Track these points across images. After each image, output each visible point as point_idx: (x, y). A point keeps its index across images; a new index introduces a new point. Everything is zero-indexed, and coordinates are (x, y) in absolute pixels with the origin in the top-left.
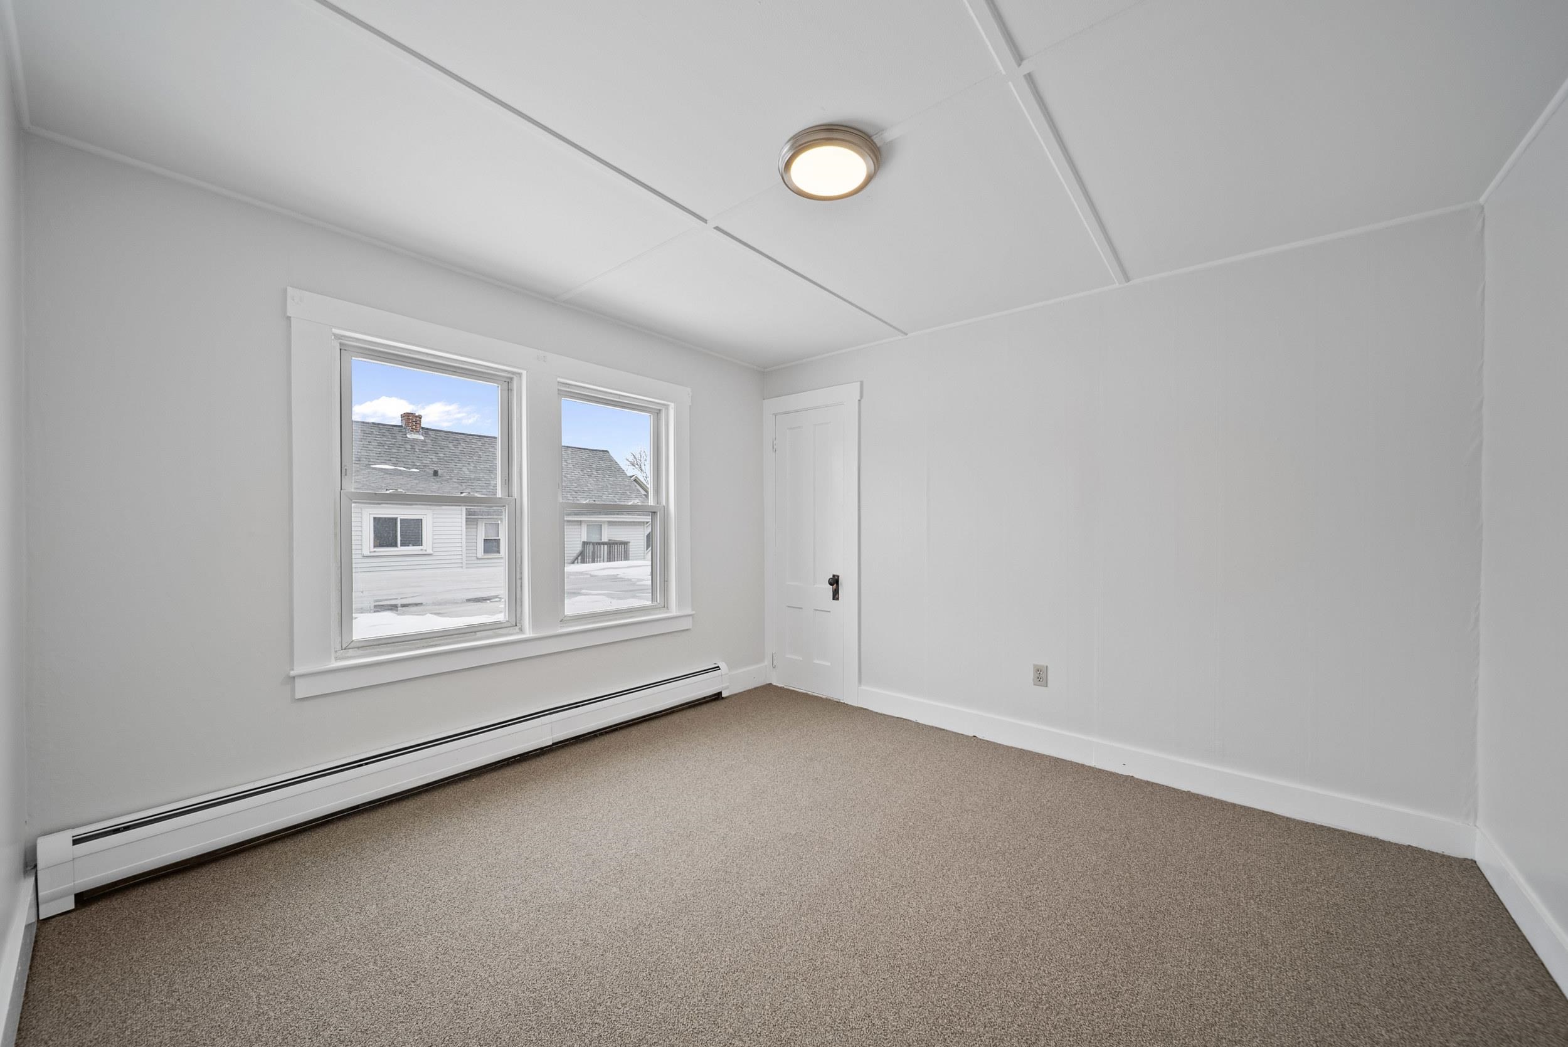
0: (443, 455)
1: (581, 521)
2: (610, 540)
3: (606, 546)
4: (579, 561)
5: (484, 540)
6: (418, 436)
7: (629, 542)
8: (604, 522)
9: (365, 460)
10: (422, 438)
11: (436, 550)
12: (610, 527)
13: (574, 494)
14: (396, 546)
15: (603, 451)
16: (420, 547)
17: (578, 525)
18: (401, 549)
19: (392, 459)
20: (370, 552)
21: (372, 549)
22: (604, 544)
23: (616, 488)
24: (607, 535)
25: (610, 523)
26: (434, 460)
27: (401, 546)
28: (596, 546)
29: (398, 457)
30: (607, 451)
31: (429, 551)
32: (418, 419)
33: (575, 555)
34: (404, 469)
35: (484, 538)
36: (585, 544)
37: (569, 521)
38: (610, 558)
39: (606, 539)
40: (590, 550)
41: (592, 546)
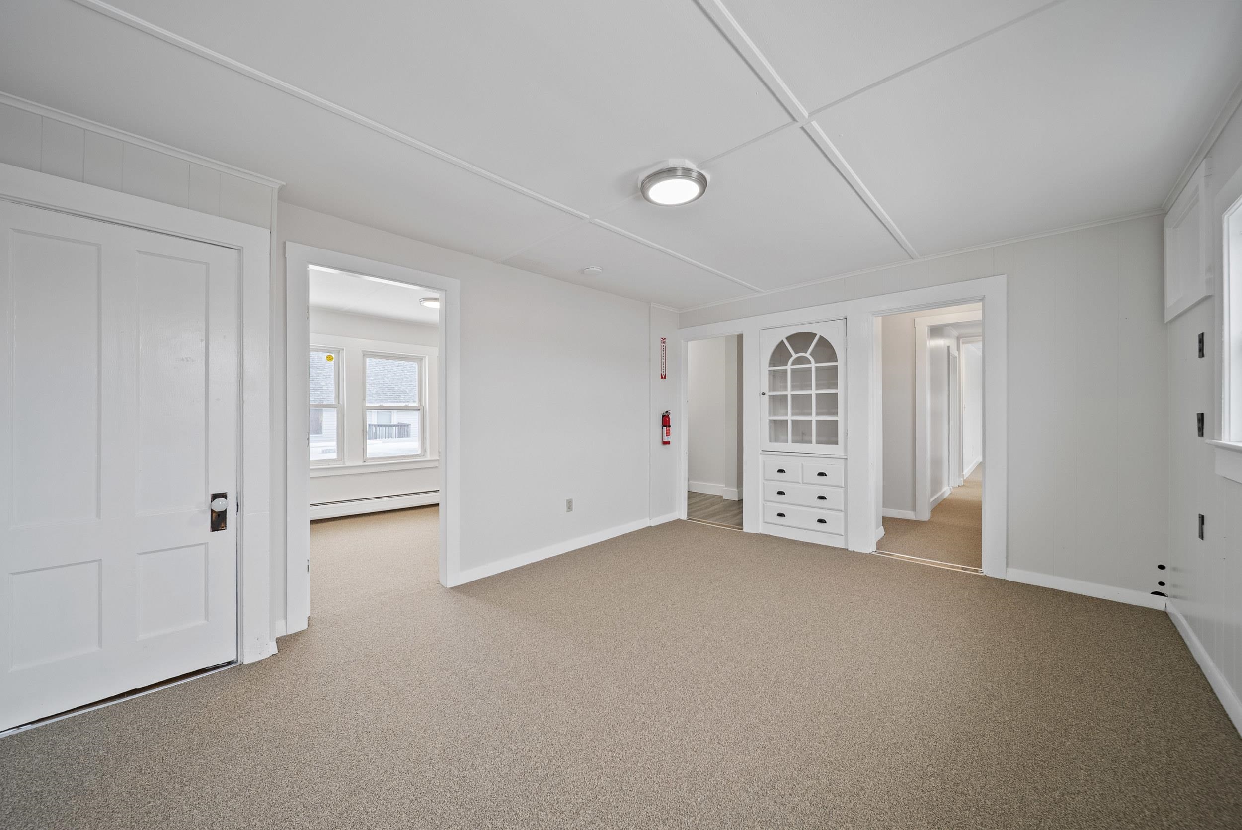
2: (399, 423)
3: (394, 428)
7: (410, 425)
22: (394, 426)
28: (378, 428)
38: (403, 435)
39: (395, 422)
40: (374, 431)
41: (381, 428)
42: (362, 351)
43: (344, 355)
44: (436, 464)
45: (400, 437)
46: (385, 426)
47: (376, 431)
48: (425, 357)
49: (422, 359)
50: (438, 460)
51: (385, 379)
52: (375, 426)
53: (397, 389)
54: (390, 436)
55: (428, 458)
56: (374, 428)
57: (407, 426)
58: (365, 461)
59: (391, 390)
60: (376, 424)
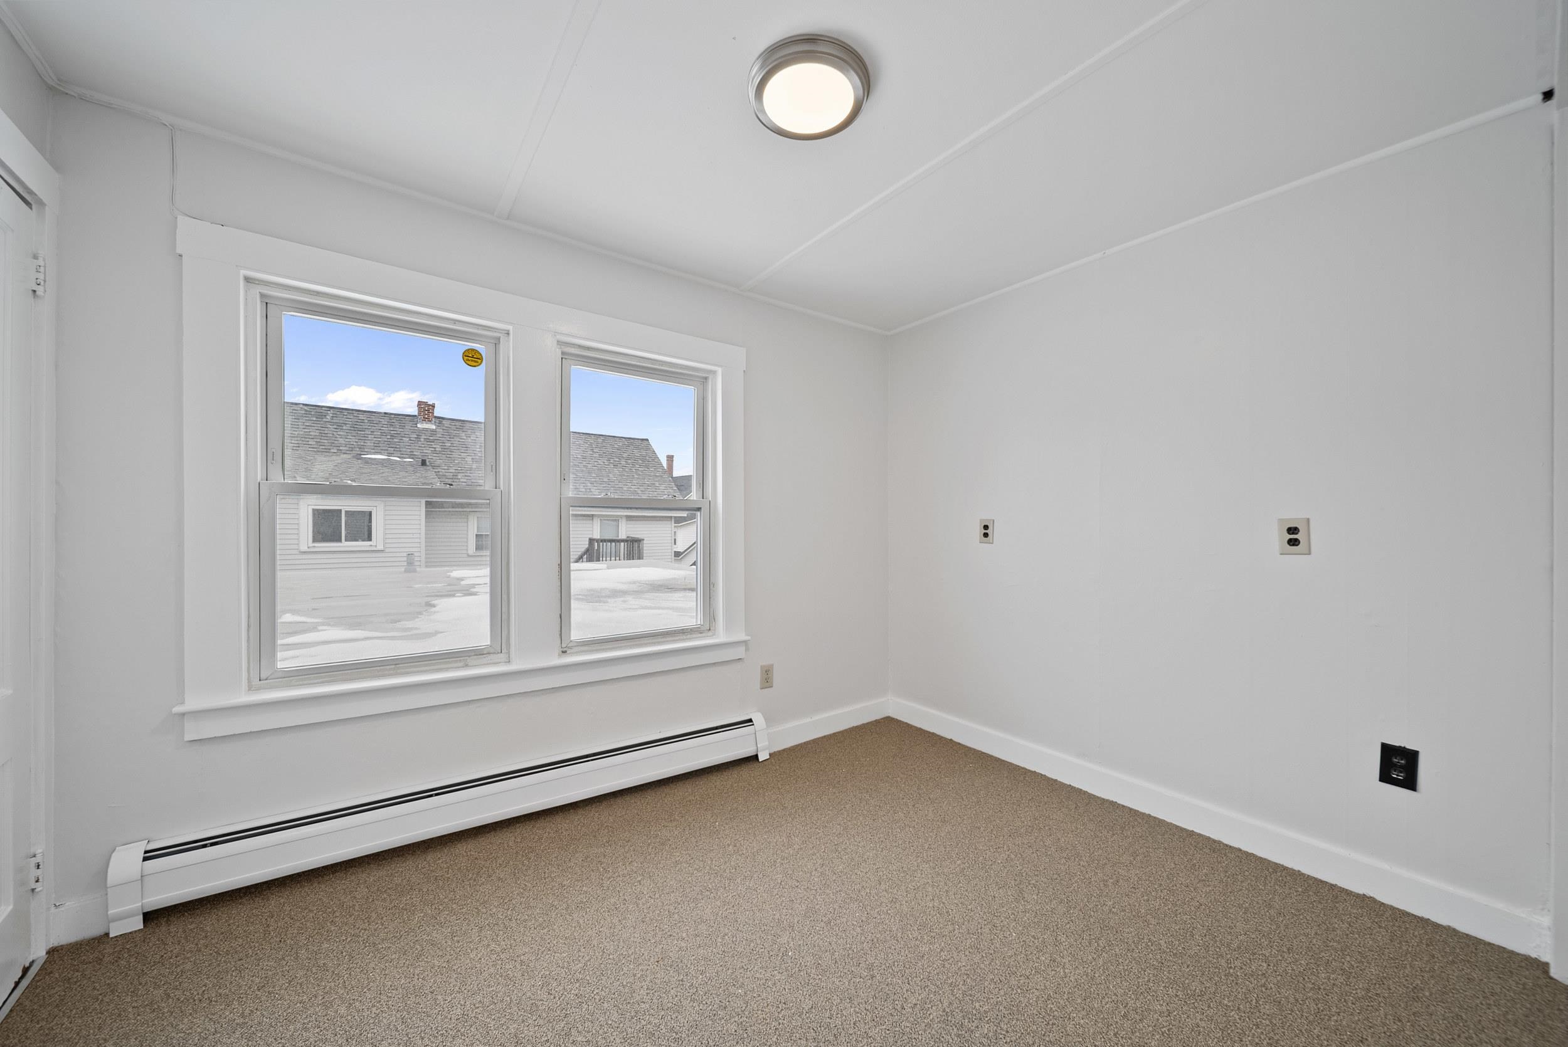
0: (450, 445)
1: (593, 516)
2: (628, 537)
3: (622, 544)
4: (585, 560)
5: (476, 535)
6: (429, 425)
7: (643, 540)
8: (621, 517)
9: (358, 449)
10: (434, 427)
11: (387, 545)
12: (629, 522)
13: (589, 485)
14: (340, 540)
15: (643, 440)
16: (369, 543)
17: (590, 520)
18: (345, 545)
19: (389, 449)
20: (308, 548)
21: (311, 544)
22: (623, 541)
23: (644, 479)
24: (625, 530)
25: (629, 518)
26: (437, 449)
27: (346, 540)
28: (601, 544)
29: (398, 446)
30: (647, 440)
31: (380, 547)
32: (430, 407)
33: (580, 553)
34: (398, 459)
35: (476, 532)
36: (591, 541)
37: (576, 515)
38: (633, 556)
39: (622, 535)
40: (596, 548)
41: (605, 544)
42: (559, 342)
43: (508, 348)
44: (740, 652)
45: (630, 559)
46: (611, 541)
47: (598, 546)
48: (714, 372)
49: (706, 378)
50: (745, 642)
51: (611, 475)
52: (597, 541)
53: (625, 489)
54: (617, 556)
55: (721, 637)
56: (596, 544)
57: (639, 541)
58: (564, 652)
59: (618, 492)
60: (599, 537)
